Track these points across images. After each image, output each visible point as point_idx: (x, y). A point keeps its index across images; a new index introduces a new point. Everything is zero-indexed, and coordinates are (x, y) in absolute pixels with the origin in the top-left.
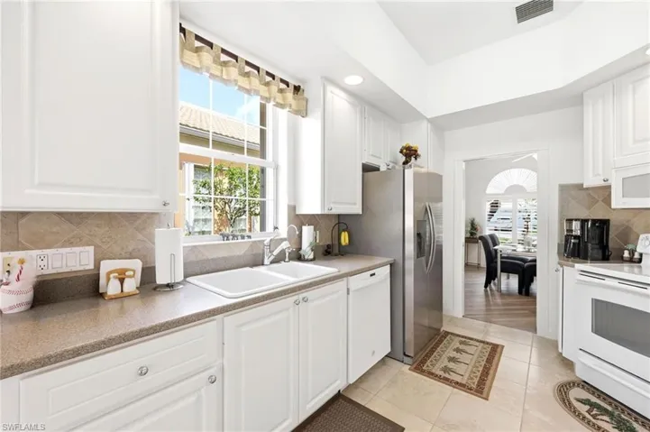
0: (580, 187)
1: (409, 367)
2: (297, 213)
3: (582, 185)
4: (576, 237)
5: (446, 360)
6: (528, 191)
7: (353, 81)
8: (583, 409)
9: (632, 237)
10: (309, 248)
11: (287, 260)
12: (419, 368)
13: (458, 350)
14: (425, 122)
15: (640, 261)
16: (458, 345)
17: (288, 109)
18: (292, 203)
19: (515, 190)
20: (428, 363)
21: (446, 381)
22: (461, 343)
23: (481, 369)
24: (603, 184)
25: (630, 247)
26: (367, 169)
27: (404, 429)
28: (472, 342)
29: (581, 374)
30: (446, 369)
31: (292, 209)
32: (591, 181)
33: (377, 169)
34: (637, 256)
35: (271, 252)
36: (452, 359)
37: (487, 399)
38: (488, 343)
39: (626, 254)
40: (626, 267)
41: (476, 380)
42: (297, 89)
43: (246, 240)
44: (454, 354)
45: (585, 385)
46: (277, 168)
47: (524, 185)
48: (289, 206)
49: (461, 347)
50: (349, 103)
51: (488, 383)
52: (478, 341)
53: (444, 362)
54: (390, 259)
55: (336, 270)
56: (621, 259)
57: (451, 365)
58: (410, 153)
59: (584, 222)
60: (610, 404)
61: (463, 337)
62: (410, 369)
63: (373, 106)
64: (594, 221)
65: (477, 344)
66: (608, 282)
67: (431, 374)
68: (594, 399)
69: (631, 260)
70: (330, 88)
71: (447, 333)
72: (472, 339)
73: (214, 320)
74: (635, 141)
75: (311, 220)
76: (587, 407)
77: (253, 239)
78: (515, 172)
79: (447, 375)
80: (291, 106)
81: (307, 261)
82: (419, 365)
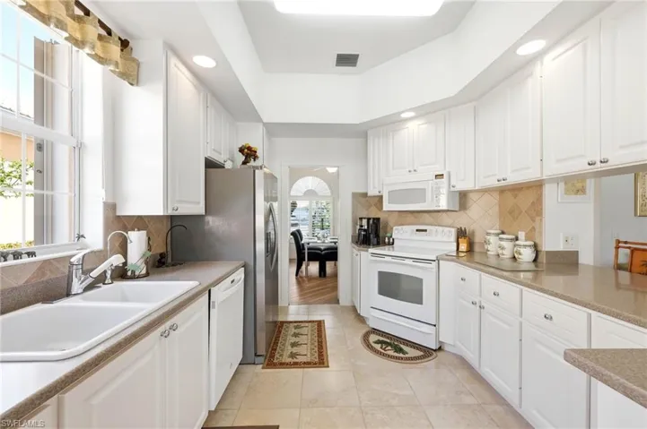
0: (365, 195)
1: (261, 366)
2: (118, 214)
3: (366, 194)
4: (365, 230)
5: (290, 347)
6: (320, 194)
7: (204, 62)
8: (378, 347)
9: (389, 229)
10: (142, 260)
11: (108, 281)
12: (270, 364)
13: (296, 335)
14: (261, 126)
15: (393, 244)
16: (294, 330)
17: (112, 68)
18: (110, 201)
19: (310, 194)
20: (277, 355)
21: (296, 365)
22: (296, 328)
23: (316, 344)
24: (377, 194)
25: (389, 235)
26: (210, 164)
27: (278, 426)
28: (303, 325)
29: (373, 324)
30: (293, 355)
31: (110, 208)
32: (372, 192)
33: (221, 166)
34: (391, 240)
35: (86, 272)
36: (293, 345)
37: (328, 367)
38: (313, 321)
39: (387, 240)
40: (387, 247)
41: (316, 355)
42: (125, 44)
43: (25, 259)
44: (293, 340)
45: (375, 331)
46: (79, 148)
47: (317, 191)
48: (105, 204)
49: (297, 331)
50: (195, 86)
51: (324, 353)
52: (305, 322)
53: (289, 349)
54: (242, 262)
55: (196, 283)
56: (384, 244)
57: (295, 350)
58: (249, 153)
59: (369, 219)
60: (388, 338)
61: (295, 322)
62: (263, 368)
63: (214, 95)
64: (374, 219)
65: (307, 324)
66: (387, 259)
67: (283, 365)
68: (381, 339)
69: (389, 244)
70: (174, 61)
71: (282, 323)
72: (302, 322)
73: (46, 406)
74: (393, 169)
75: (139, 222)
76: (380, 345)
77: (39, 258)
78: (310, 179)
79: (295, 360)
80: (117, 64)
81: (139, 277)
82: (270, 360)
